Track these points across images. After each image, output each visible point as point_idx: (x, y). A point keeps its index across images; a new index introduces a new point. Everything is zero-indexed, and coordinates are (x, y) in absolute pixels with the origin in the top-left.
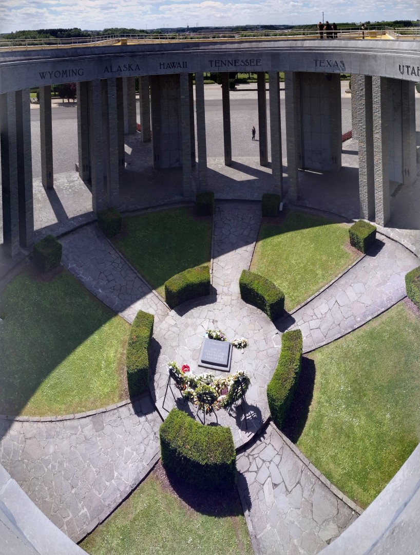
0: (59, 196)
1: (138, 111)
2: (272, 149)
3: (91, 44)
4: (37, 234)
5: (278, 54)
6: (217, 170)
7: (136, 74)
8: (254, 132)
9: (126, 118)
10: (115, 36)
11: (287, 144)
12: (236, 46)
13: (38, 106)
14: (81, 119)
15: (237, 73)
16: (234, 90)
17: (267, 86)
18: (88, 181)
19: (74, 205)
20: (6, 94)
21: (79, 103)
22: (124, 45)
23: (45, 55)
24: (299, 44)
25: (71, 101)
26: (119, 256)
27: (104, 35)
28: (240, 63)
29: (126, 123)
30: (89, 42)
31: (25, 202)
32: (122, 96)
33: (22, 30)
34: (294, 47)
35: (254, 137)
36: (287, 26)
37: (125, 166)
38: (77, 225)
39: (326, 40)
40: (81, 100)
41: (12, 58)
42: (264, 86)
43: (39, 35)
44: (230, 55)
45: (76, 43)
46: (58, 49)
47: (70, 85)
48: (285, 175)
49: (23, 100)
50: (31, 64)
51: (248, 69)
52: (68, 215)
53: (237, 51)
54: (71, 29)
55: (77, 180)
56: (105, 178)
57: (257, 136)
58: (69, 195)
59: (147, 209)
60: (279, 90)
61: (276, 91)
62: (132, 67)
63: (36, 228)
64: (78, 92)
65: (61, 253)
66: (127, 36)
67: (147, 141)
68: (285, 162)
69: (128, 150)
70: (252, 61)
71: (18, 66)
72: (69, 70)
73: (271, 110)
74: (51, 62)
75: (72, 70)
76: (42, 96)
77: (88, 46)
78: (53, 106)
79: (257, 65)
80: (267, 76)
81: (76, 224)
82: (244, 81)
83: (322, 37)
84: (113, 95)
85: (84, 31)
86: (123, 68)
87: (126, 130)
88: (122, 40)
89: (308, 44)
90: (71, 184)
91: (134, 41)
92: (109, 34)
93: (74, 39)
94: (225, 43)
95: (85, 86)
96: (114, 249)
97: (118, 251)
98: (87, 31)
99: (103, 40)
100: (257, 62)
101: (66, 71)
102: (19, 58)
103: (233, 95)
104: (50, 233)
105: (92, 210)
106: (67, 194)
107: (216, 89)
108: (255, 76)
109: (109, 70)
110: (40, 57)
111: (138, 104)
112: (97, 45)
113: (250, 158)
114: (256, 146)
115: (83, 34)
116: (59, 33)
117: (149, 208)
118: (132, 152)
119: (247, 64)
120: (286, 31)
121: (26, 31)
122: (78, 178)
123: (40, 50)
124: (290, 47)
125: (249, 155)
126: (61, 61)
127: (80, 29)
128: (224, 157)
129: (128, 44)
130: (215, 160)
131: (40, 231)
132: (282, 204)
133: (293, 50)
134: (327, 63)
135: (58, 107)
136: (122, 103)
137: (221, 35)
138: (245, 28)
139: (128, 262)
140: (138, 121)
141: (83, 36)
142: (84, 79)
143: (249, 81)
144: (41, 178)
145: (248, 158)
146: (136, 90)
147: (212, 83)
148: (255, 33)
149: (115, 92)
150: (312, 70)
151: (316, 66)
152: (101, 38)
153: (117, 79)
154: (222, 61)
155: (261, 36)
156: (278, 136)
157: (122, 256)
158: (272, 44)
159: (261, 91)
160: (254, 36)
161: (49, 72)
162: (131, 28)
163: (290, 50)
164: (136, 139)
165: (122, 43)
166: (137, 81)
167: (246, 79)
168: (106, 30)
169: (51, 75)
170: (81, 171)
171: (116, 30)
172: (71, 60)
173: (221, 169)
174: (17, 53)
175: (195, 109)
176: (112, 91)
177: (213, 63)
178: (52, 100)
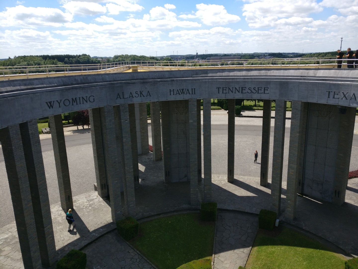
0: (79, 215)
1: (150, 134)
2: (273, 172)
3: (102, 71)
4: (59, 252)
5: (287, 83)
6: (220, 185)
7: (147, 101)
8: (256, 156)
9: (139, 141)
10: (125, 64)
11: (288, 170)
12: (244, 73)
13: (50, 136)
14: (96, 143)
15: (243, 100)
16: (240, 116)
17: (273, 114)
18: (106, 197)
19: (95, 220)
20: (8, 127)
21: (93, 129)
22: (135, 72)
23: (50, 83)
24: (311, 73)
25: (86, 127)
26: (136, 253)
27: (114, 61)
28: (247, 90)
29: (139, 145)
30: (100, 69)
31: (44, 228)
32: (135, 121)
33: (23, 55)
34: (306, 77)
35: (256, 160)
36: (297, 54)
37: (140, 181)
38: (99, 236)
39: (345, 69)
40: (95, 126)
41: (9, 89)
42: (270, 114)
43: (44, 61)
44: (238, 82)
45: (86, 70)
46: (65, 77)
47: (83, 112)
48: (283, 196)
49: (30, 132)
50: (34, 93)
51: (256, 96)
52: (89, 229)
53: (244, 79)
54: (80, 56)
55: (96, 199)
56: (122, 193)
57: (259, 160)
58: (89, 212)
59: (159, 215)
60: (285, 118)
61: (281, 120)
62: (143, 93)
63: (57, 248)
64: (91, 119)
65: (86, 260)
66: (137, 63)
67: (158, 159)
68: (284, 185)
69: (142, 168)
70: (259, 89)
71: (19, 97)
72: (79, 98)
73: (275, 137)
74: (58, 90)
75: (83, 98)
76: (53, 125)
77: (99, 73)
78: (66, 133)
79: (264, 93)
80: (273, 104)
81: (97, 235)
82: (250, 108)
83: (339, 67)
84: (126, 120)
85: (93, 58)
86: (134, 95)
87: (139, 150)
88: (133, 67)
89: (321, 73)
90: (91, 203)
91: (144, 68)
92: (119, 61)
93: (83, 66)
94: (233, 70)
95: (98, 112)
96: (132, 248)
97: (136, 250)
98: (97, 58)
99: (113, 67)
100: (265, 90)
101: (76, 99)
102: (18, 88)
103: (238, 121)
104: (73, 248)
105: (112, 221)
106: (88, 212)
107: (221, 114)
108: (262, 104)
109: (122, 97)
110: (45, 85)
111: (150, 128)
112: (108, 72)
113: (252, 178)
114: (258, 168)
115: (92, 61)
116: (66, 59)
117: (161, 214)
118: (145, 170)
119: (254, 92)
120: (295, 60)
121: (28, 56)
122: (97, 196)
123: (44, 78)
124: (301, 76)
125: (250, 175)
126: (69, 89)
127: (89, 55)
128: (227, 175)
129: (139, 71)
130: (219, 177)
131: (62, 250)
132: (278, 221)
133: (304, 79)
134: (343, 96)
135: (72, 134)
136: (135, 128)
137: (229, 62)
138: (252, 56)
139: (144, 257)
140: (150, 143)
141: (93, 62)
142: (96, 106)
143: (254, 108)
144: (60, 203)
145: (249, 177)
146: (148, 115)
147: (219, 109)
148: (262, 60)
149: (128, 117)
150: (323, 101)
151: (329, 97)
152: (112, 64)
153: (129, 105)
154: (229, 88)
155: (268, 64)
156: (280, 161)
157: (139, 253)
158: (281, 73)
159: (266, 118)
160: (261, 64)
161: (57, 101)
162: (142, 55)
163: (301, 79)
164: (148, 159)
165: (133, 70)
166: (148, 106)
167: (251, 106)
168: (116, 57)
169: (59, 103)
170: (100, 190)
171: (127, 57)
172: (80, 88)
173: (224, 184)
174: (16, 82)
175: (202, 133)
176: (125, 117)
177: (221, 90)
178: (64, 129)
